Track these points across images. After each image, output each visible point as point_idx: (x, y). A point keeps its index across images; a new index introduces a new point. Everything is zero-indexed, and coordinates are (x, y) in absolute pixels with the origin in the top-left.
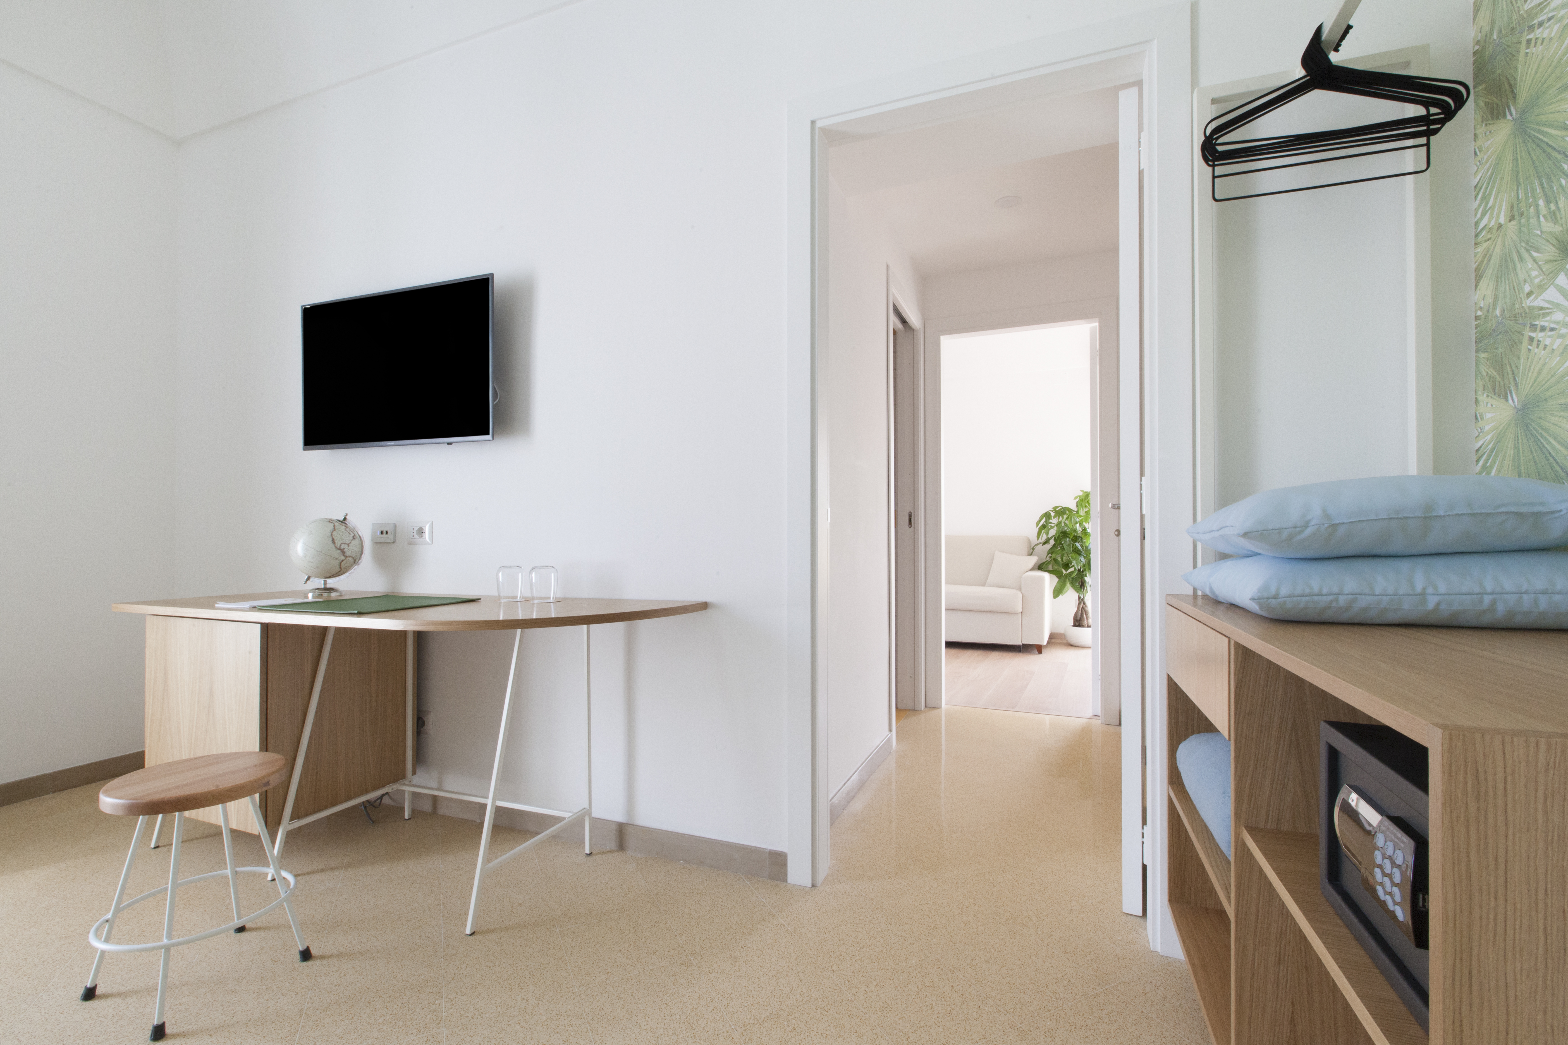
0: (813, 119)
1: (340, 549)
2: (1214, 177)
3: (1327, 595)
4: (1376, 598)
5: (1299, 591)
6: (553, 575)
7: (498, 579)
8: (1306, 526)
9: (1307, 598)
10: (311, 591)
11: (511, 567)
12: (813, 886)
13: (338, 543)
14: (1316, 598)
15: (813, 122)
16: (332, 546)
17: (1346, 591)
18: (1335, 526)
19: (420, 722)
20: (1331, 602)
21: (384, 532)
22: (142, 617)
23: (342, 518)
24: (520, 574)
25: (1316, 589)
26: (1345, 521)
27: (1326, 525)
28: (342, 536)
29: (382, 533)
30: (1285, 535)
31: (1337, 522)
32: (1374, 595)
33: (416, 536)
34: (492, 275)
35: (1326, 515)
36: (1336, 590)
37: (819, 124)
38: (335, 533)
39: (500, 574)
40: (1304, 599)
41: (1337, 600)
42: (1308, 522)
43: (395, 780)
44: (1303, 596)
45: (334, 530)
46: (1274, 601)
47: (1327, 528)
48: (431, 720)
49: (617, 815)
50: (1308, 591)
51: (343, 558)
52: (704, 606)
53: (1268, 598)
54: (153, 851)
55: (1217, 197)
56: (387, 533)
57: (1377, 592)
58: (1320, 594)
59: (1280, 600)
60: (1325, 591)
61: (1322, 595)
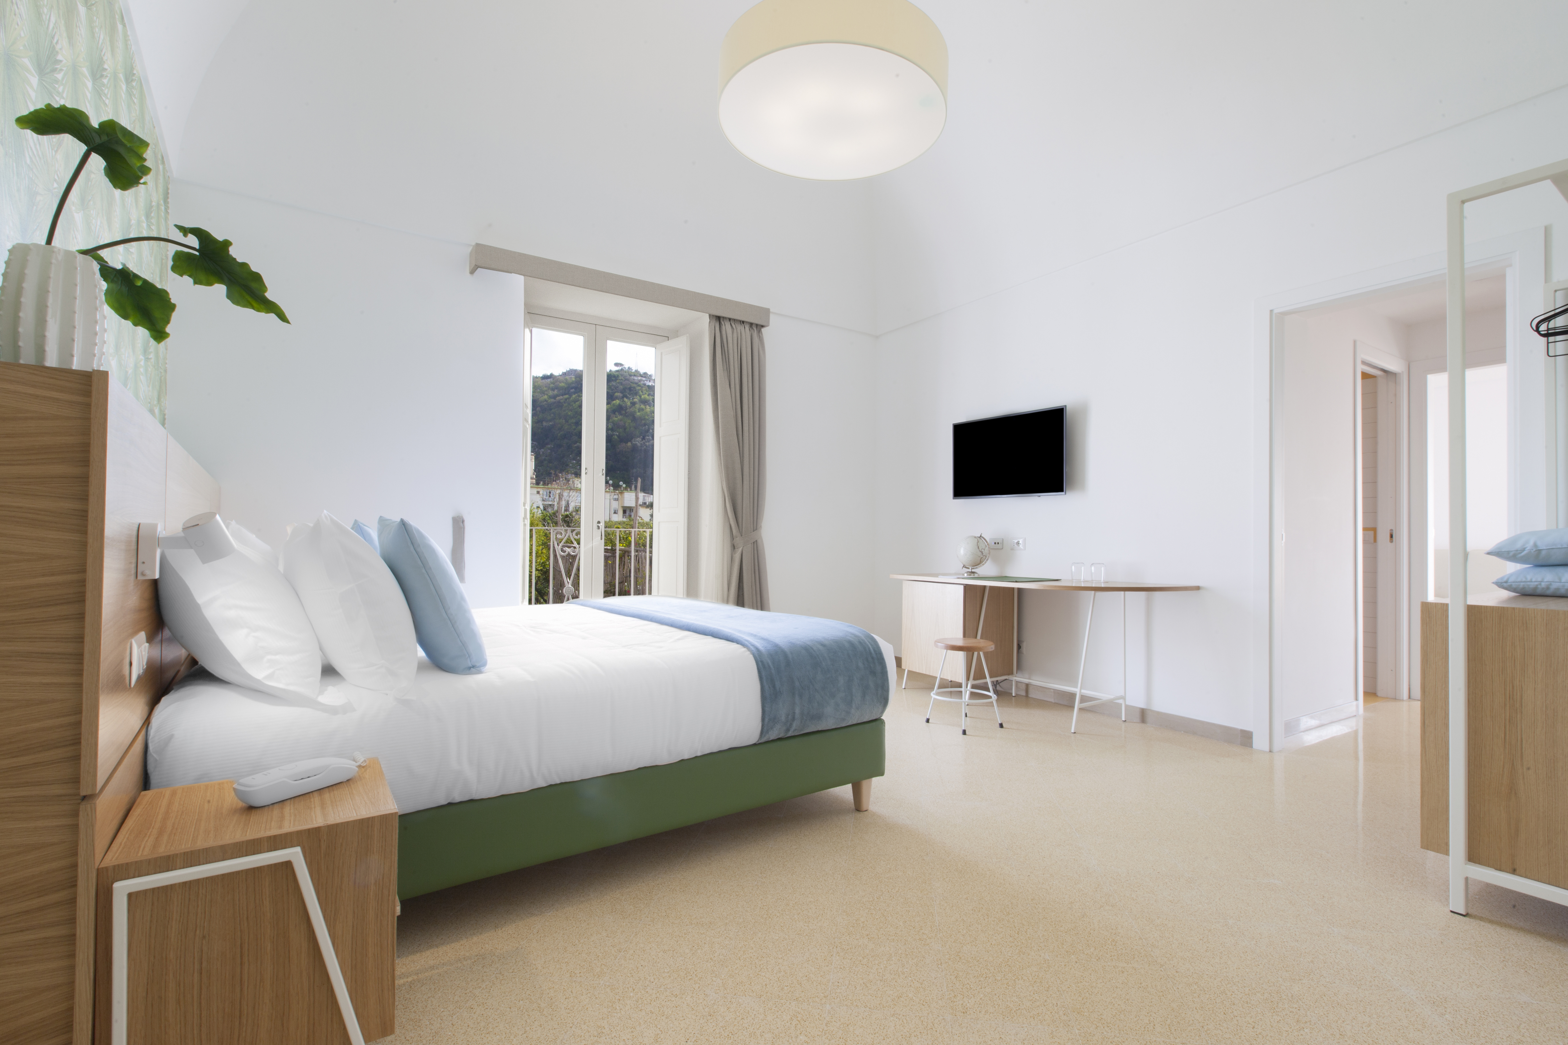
0: (1271, 309)
1: (981, 552)
2: (1548, 343)
3: (1535, 582)
4: (1562, 584)
5: (1519, 580)
6: (1103, 568)
7: (1072, 570)
8: (1524, 550)
9: (1523, 583)
10: (965, 573)
11: (1078, 563)
12: (1270, 751)
13: (980, 548)
14: (1528, 583)
15: (1271, 311)
16: (978, 550)
17: (1545, 580)
18: (1540, 551)
19: (1019, 647)
20: (1537, 585)
21: (997, 543)
22: (901, 581)
23: (979, 536)
24: (1083, 568)
25: (1529, 579)
26: (1545, 548)
27: (1534, 550)
28: (982, 545)
29: (995, 543)
30: (1511, 554)
31: (1540, 549)
32: (1560, 582)
33: (1016, 545)
34: (1066, 406)
35: (1535, 545)
36: (1539, 579)
37: (1275, 311)
38: (978, 543)
39: (1073, 567)
40: (1522, 584)
41: (1540, 584)
42: (1525, 548)
43: (1009, 674)
44: (1521, 582)
45: (978, 542)
46: (1505, 584)
47: (1535, 551)
48: (1024, 646)
49: (1142, 705)
50: (1524, 580)
51: (982, 556)
52: (1198, 588)
53: (1502, 583)
54: (903, 690)
55: (1550, 355)
56: (998, 543)
57: (1563, 581)
58: (1531, 581)
59: (1508, 584)
60: (1534, 580)
61: (1532, 582)
